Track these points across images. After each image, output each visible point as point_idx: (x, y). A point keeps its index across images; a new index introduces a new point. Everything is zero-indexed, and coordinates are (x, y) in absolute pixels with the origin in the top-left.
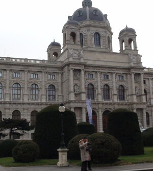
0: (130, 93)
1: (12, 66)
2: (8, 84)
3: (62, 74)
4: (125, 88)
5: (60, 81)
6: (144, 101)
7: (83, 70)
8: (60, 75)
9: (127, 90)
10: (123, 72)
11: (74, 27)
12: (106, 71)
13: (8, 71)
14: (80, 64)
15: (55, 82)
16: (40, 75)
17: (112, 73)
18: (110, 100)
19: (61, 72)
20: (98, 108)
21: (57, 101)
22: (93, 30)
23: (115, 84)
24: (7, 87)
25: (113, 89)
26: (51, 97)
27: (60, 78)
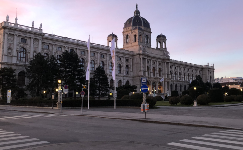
0: (164, 73)
2: (108, 63)
3: (132, 59)
5: (131, 64)
6: (170, 78)
7: (147, 58)
8: (131, 59)
9: (162, 71)
10: (161, 61)
11: (141, 32)
12: (155, 60)
13: (108, 55)
14: (145, 55)
15: (129, 63)
16: (122, 59)
17: (156, 61)
18: (155, 76)
19: (132, 57)
20: (151, 80)
21: (129, 75)
22: (146, 33)
23: (157, 67)
24: (108, 65)
25: (157, 70)
26: (127, 72)
27: (132, 61)
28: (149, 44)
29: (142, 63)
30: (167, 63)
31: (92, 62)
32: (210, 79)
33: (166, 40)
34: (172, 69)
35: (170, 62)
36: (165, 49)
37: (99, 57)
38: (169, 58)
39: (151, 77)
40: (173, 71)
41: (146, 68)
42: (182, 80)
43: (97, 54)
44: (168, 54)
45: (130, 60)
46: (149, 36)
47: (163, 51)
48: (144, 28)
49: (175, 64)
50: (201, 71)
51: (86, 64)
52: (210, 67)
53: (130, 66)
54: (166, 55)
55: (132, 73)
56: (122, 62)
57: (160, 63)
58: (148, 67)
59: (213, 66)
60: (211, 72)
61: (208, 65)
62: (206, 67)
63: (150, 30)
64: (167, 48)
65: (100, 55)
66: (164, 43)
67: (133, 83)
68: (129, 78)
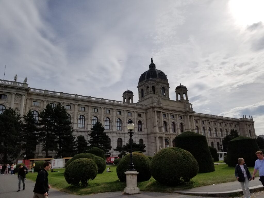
0: (186, 128)
1: (117, 107)
2: (114, 119)
3: (146, 114)
4: (184, 125)
5: (145, 119)
7: (162, 111)
8: (145, 114)
9: (185, 126)
10: (182, 114)
11: (154, 83)
12: (173, 113)
13: (114, 110)
14: (160, 108)
15: (141, 119)
16: (133, 114)
17: (176, 115)
18: (176, 132)
19: (146, 112)
20: (170, 138)
21: (143, 132)
22: (161, 85)
23: (178, 122)
24: (114, 121)
25: (177, 125)
26: (139, 129)
27: (145, 116)
28: (166, 97)
29: (156, 117)
30: (190, 116)
31: (95, 119)
32: (249, 134)
33: (187, 91)
34: (198, 124)
35: (193, 115)
36: (186, 101)
37: (103, 113)
38: (192, 111)
39: (170, 134)
40: (200, 127)
41: (163, 123)
42: (213, 137)
43: (100, 109)
44: (191, 106)
45: (143, 116)
46: (166, 88)
47: (184, 103)
48: (159, 80)
49: (202, 118)
50: (237, 124)
51: (87, 121)
52: (248, 120)
53: (144, 122)
54: (188, 107)
55: (146, 130)
56: (133, 117)
57: (181, 118)
58: (165, 122)
59: (251, 118)
60: (250, 125)
61: (244, 117)
62: (243, 120)
63: (167, 82)
64: (188, 100)
65: (104, 110)
66: (184, 95)
67: (148, 142)
68: (142, 136)
